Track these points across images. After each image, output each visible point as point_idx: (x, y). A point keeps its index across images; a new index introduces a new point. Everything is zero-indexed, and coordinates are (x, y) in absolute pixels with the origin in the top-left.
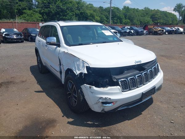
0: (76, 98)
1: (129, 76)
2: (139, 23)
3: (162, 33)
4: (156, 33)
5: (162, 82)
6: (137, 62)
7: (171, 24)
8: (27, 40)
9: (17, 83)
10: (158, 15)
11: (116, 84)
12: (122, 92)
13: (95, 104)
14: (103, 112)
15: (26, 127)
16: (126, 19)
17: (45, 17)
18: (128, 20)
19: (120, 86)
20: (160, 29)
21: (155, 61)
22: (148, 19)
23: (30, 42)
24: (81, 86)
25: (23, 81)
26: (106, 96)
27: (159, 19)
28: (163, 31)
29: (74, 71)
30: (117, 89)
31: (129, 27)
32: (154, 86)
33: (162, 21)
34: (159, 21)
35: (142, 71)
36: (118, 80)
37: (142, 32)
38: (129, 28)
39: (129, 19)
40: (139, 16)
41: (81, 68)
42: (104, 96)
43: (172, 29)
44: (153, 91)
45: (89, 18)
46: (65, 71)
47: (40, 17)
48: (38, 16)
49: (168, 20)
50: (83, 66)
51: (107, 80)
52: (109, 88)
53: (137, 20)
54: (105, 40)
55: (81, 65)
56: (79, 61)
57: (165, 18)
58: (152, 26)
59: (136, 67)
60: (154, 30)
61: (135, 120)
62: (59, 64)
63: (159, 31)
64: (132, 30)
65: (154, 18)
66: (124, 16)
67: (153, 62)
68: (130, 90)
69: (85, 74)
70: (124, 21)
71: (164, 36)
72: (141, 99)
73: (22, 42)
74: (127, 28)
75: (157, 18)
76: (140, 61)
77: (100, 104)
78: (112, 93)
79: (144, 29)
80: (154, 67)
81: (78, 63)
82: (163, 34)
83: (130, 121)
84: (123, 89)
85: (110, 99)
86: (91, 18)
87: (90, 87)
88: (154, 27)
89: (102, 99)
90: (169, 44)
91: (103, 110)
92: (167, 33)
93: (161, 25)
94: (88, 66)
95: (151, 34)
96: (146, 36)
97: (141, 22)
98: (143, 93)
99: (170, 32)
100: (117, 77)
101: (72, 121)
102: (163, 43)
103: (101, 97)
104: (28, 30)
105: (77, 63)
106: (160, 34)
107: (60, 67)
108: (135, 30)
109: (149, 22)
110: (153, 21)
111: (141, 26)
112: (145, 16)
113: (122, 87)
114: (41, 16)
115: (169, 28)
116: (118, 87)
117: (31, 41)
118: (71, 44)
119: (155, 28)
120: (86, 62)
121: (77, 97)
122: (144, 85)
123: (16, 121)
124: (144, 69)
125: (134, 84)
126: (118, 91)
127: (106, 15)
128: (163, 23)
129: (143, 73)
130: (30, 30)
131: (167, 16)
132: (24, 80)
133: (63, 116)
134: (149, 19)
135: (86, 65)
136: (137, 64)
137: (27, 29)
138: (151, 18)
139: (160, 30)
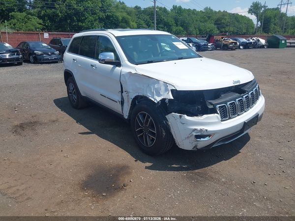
0: (153, 134)
1: (227, 100)
2: (198, 33)
3: (235, 47)
4: (226, 47)
5: (264, 110)
6: (236, 82)
7: (245, 34)
8: (28, 61)
9: (45, 123)
10: (225, 19)
11: (213, 111)
12: (222, 121)
13: (186, 138)
14: (195, 149)
15: (90, 176)
16: (177, 25)
17: (48, 23)
18: (181, 28)
19: (218, 114)
20: (231, 41)
21: (255, 82)
22: (210, 26)
23: (33, 65)
24: (166, 116)
25: (54, 121)
26: (202, 127)
27: (227, 26)
28: (236, 43)
29: (150, 98)
30: (215, 117)
31: (185, 39)
32: (257, 113)
33: (232, 29)
34: (227, 30)
35: (243, 94)
36: (214, 105)
37: (206, 46)
38: (185, 41)
39: (182, 26)
40: (197, 21)
41: (162, 93)
42: (199, 128)
43: (249, 40)
44: (256, 119)
45: (120, 24)
46: (131, 100)
47: (40, 24)
48: (35, 21)
49: (240, 28)
50: (166, 90)
51: (200, 107)
52: (205, 116)
53: (195, 28)
54: (179, 56)
55: (163, 88)
56: (159, 83)
57: (237, 24)
58: (220, 37)
59: (233, 89)
60: (224, 42)
61: (233, 160)
62: (121, 90)
63: (230, 44)
64: (190, 43)
65: (219, 24)
66: (174, 22)
67: (253, 82)
68: (230, 118)
69: (170, 100)
70: (174, 29)
71: (238, 51)
72: (242, 131)
73: (20, 64)
74: (183, 40)
75: (224, 24)
76: (239, 81)
77: (193, 138)
78: (209, 122)
79: (209, 40)
80: (252, 92)
81: (156, 86)
82: (237, 48)
83: (227, 161)
84: (221, 117)
85: (207, 130)
86: (124, 24)
87: (180, 116)
88: (222, 38)
89: (196, 131)
90: (248, 63)
91: (196, 146)
92: (241, 47)
93: (231, 35)
94: (174, 88)
95: (219, 49)
96: (212, 51)
97: (200, 30)
98: (245, 122)
99: (246, 46)
100: (214, 102)
101: (151, 166)
102: (240, 62)
103: (195, 129)
104: (28, 45)
105: (154, 87)
106: (232, 49)
107: (122, 95)
108: (195, 43)
109: (212, 30)
110: (218, 28)
111: (203, 37)
112: (206, 21)
113: (221, 115)
114: (41, 21)
115: (244, 40)
116: (216, 114)
117: (34, 63)
118: (136, 61)
119: (224, 40)
120: (169, 84)
121: (156, 132)
122: (245, 111)
123: (71, 170)
124: (244, 92)
125: (235, 111)
126: (217, 120)
127: (145, 19)
128: (233, 33)
129: (244, 97)
130: (31, 45)
131: (238, 21)
132: (54, 118)
133: (136, 161)
134: (213, 25)
135: (170, 88)
136: (236, 84)
137: (25, 43)
138: (215, 24)
139: (233, 43)
